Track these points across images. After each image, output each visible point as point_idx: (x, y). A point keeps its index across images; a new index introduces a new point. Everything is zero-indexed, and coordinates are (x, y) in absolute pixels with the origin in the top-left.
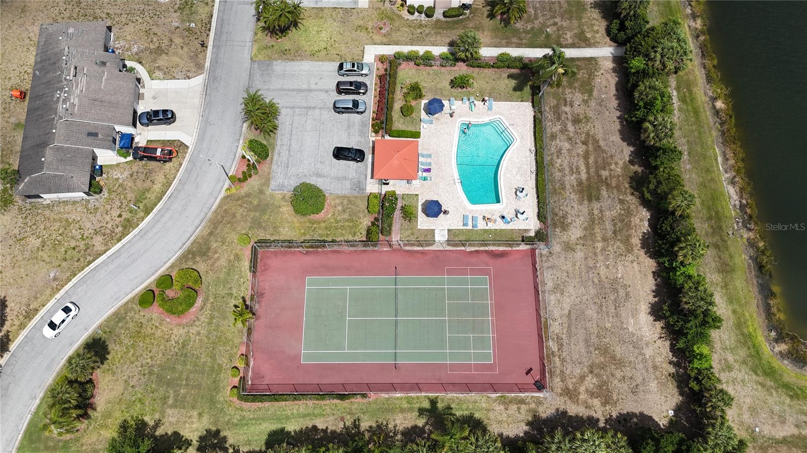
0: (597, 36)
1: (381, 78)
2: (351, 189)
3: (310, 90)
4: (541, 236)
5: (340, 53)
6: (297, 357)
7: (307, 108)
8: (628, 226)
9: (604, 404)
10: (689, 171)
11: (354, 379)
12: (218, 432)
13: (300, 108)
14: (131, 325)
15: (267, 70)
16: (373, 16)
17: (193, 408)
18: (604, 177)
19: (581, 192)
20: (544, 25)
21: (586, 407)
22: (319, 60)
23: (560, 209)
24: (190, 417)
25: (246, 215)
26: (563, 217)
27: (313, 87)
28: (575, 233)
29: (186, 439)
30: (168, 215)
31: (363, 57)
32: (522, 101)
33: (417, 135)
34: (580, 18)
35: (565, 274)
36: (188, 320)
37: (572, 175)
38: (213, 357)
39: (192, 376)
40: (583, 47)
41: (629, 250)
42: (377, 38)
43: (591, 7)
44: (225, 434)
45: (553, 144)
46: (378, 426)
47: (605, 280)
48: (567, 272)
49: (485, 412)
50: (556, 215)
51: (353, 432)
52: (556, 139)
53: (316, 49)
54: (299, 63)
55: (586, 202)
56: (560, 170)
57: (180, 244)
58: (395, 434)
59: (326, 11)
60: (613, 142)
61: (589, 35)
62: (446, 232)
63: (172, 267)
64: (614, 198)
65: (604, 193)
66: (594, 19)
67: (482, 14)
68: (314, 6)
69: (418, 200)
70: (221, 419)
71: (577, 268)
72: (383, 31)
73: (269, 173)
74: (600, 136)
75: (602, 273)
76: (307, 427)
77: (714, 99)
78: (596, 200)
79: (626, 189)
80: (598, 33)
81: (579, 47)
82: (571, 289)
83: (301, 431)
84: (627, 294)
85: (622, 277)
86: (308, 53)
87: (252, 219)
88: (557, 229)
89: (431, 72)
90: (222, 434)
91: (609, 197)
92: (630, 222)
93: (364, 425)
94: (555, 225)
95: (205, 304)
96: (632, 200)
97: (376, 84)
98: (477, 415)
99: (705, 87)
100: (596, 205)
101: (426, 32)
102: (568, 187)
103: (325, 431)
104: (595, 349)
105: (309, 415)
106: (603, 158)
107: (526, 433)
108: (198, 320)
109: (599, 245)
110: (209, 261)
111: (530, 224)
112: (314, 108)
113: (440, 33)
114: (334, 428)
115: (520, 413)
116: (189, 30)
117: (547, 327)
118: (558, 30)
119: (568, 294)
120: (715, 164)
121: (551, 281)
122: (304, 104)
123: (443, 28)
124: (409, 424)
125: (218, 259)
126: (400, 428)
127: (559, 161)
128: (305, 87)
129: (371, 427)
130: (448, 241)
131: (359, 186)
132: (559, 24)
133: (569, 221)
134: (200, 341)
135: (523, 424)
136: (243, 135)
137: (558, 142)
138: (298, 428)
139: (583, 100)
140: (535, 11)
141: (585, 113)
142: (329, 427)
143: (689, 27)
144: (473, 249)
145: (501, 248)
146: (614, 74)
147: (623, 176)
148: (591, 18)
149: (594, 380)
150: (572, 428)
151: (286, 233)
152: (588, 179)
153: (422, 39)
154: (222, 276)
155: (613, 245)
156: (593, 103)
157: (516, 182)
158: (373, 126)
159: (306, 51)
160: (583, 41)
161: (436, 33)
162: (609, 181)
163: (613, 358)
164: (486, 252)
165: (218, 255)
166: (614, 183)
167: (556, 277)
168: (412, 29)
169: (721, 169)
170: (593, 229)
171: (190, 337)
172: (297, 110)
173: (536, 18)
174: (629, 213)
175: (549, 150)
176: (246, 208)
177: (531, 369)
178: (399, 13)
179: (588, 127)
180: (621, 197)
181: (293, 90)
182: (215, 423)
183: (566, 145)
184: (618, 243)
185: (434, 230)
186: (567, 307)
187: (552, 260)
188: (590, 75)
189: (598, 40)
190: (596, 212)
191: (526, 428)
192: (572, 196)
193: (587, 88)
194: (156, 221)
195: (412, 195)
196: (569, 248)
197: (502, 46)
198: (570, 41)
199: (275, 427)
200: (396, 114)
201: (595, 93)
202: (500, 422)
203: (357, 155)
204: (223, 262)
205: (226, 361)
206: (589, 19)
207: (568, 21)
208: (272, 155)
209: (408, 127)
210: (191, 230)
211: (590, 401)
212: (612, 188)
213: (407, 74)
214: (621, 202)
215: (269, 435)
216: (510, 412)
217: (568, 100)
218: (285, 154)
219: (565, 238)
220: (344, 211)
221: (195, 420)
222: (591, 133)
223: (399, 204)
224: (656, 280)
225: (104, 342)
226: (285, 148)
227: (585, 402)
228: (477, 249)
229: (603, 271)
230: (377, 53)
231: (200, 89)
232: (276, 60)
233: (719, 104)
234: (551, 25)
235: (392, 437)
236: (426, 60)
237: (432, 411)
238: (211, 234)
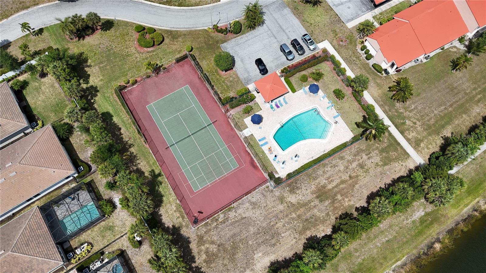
0: (426, 150)
1: (314, 57)
2: (245, 78)
3: (284, 31)
4: (278, 181)
5: (313, 32)
6: (148, 103)
7: (274, 35)
8: (315, 226)
9: (205, 261)
10: (376, 246)
11: (151, 133)
12: (98, 91)
13: (272, 32)
14: (126, 31)
15: (281, 7)
16: (346, 33)
17: (103, 75)
18: (336, 198)
19: (319, 190)
20: (409, 118)
21: (198, 252)
22: (303, 26)
23: (301, 183)
24: (99, 77)
25: (202, 43)
26: (297, 187)
27: (287, 31)
28: (292, 199)
29: (89, 81)
30: (183, 14)
31: (319, 43)
32: (351, 131)
33: (294, 91)
34: (430, 134)
35: (265, 205)
36: (140, 50)
37: (326, 180)
38: (129, 69)
39: (117, 67)
40: (411, 146)
41: (301, 233)
42: (335, 42)
43: (442, 137)
44: (98, 95)
45: (337, 160)
46: (135, 156)
47: (275, 228)
48: (267, 205)
49: (168, 202)
50: (296, 183)
51: (127, 146)
52: (341, 160)
53: (308, 20)
54: (295, 18)
55: (315, 195)
56: (324, 172)
57: (173, 27)
58: (135, 166)
59: (332, 12)
60: (363, 192)
61: (422, 145)
62: (250, 134)
63: (160, 30)
64: (327, 210)
65: (327, 203)
66: (436, 143)
67: (389, 83)
68: (331, 6)
69: (259, 111)
70: (104, 89)
71: (273, 209)
72: (341, 43)
73: (229, 40)
74: (361, 183)
75: (278, 225)
76: (118, 126)
77: (438, 241)
78: (320, 200)
79: (337, 213)
80: (428, 149)
81: (410, 144)
82: (258, 212)
83: (115, 124)
84: (274, 245)
85: (283, 237)
86: (303, 18)
87: (202, 46)
88: (288, 188)
89: (335, 78)
90: (98, 94)
91: (326, 207)
92: (318, 225)
93: (132, 150)
94: (289, 185)
95: (151, 52)
96: (332, 220)
97: (309, 57)
98: (164, 199)
99: (442, 231)
100: (317, 202)
101: (356, 62)
102: (317, 181)
103: (121, 134)
104: (233, 242)
105: (124, 123)
106: (348, 192)
107: (168, 227)
108: (142, 54)
109: (294, 215)
110: (171, 42)
111: (282, 172)
112: (276, 38)
113: (361, 69)
114: (124, 137)
115: (177, 219)
117: (230, 210)
118: (412, 127)
119: (254, 212)
120: (393, 261)
121: (257, 199)
122: (275, 33)
123: (366, 69)
124: (143, 169)
125: (175, 45)
126: (139, 166)
127: (330, 169)
128: (284, 28)
129: (133, 153)
130: (246, 137)
131: (248, 81)
132: (416, 125)
133: (297, 192)
134: (134, 60)
135: (172, 224)
136: (241, 18)
137: (340, 162)
138: (116, 122)
139: (377, 163)
140: (414, 109)
141: (370, 168)
142: (123, 135)
143: (478, 202)
144: (249, 151)
145: (258, 165)
146: (407, 172)
147: (344, 208)
148: (435, 141)
149: (215, 250)
150: (183, 250)
151: (204, 64)
152: (330, 190)
153: (351, 63)
154: (168, 51)
155: (298, 223)
156: (379, 169)
157: (301, 153)
158: (285, 69)
159: (303, 17)
160: (416, 144)
161: (360, 68)
162: (336, 202)
163: (234, 254)
164: (252, 158)
165: (176, 43)
166: (336, 205)
167: (260, 201)
168: (353, 55)
169: (393, 266)
170: (301, 208)
171: (133, 56)
172: (270, 32)
173: (410, 112)
174: (323, 222)
175: (332, 160)
176: (205, 40)
177: (202, 213)
178: (357, 44)
179: (362, 174)
180: (330, 213)
181: (279, 24)
182: (101, 88)
183: (342, 168)
184: (301, 225)
185: (248, 127)
186: (247, 215)
187: (268, 194)
188: (396, 158)
189: (423, 151)
190: (312, 204)
191: (171, 226)
192: (313, 186)
193: (387, 161)
194: (178, 11)
195: (259, 107)
196: (282, 199)
197: (378, 104)
198: (410, 137)
199: (111, 112)
200: (298, 75)
201: (386, 167)
202: (167, 212)
203: (264, 71)
204: (174, 47)
205: (130, 75)
206: (433, 140)
207: (422, 129)
208: (239, 36)
209: (295, 84)
210: (182, 26)
211: (203, 252)
212: (333, 206)
213: (325, 67)
214: (328, 214)
215: (107, 112)
216: (175, 214)
217: (371, 155)
218: (243, 40)
219: (285, 195)
220: (231, 82)
221: (98, 79)
222: (359, 178)
223: (251, 104)
224: (293, 257)
225: (113, 26)
226: (246, 39)
227: (201, 251)
228: (250, 153)
229: (280, 225)
230: (327, 48)
232: (289, 7)
233: (438, 246)
234: (412, 121)
235: (133, 165)
236: (340, 72)
237: (155, 176)
238: (185, 35)
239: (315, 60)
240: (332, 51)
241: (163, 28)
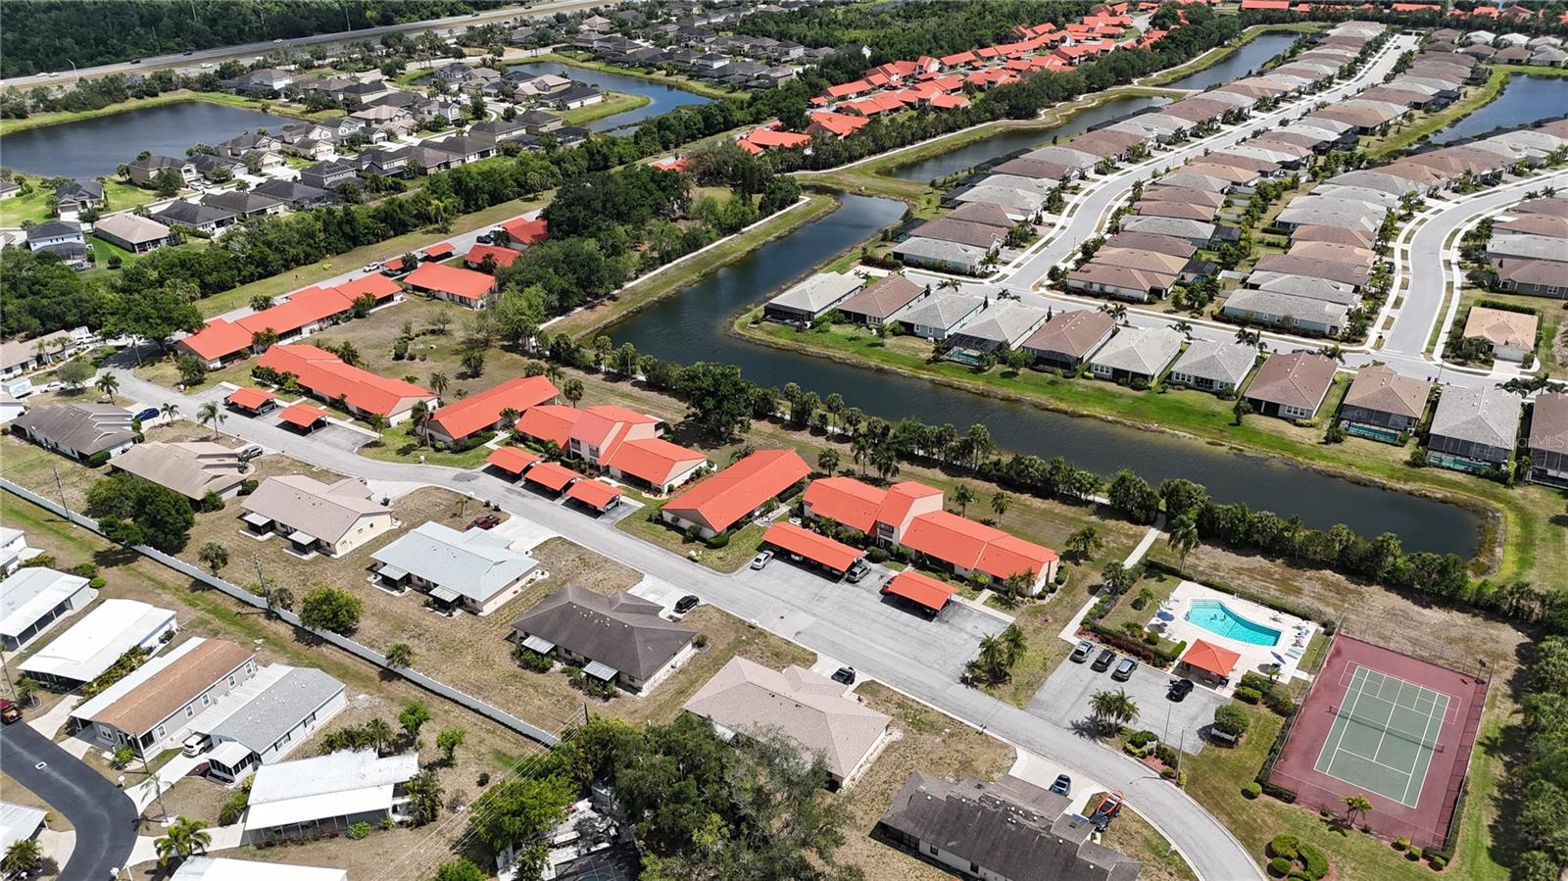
0: (1135, 529)
1: (1103, 640)
3: (1086, 688)
4: (1327, 626)
5: (1057, 653)
6: (1408, 810)
8: (1335, 584)
9: (1505, 659)
16: (1028, 619)
18: (1280, 578)
19: (1289, 593)
21: (1507, 669)
22: (1055, 668)
23: (1302, 609)
27: (1084, 684)
28: (1330, 611)
30: (1188, 839)
31: (1070, 642)
32: (1178, 582)
33: (1181, 646)
34: (1111, 529)
37: (1270, 590)
40: (1142, 539)
41: (1360, 593)
42: (1055, 626)
43: (1104, 521)
45: (1233, 586)
46: (1499, 786)
47: (1383, 615)
49: (1500, 720)
50: (1307, 612)
51: (1501, 803)
52: (1228, 583)
53: (1041, 664)
54: (1049, 681)
55: (1301, 595)
56: (1264, 593)
58: (1511, 779)
60: (1246, 561)
61: (1132, 532)
62: (1299, 670)
63: (1258, 860)
64: (1304, 581)
65: (1296, 583)
69: (1256, 672)
72: (1050, 621)
74: (1237, 565)
76: (1490, 832)
78: (1301, 590)
79: (1298, 572)
80: (1132, 528)
81: (1140, 541)
83: (1494, 838)
84: (1402, 610)
85: (1385, 606)
86: (1042, 671)
88: (1322, 618)
89: (1116, 613)
91: (1301, 582)
92: (1331, 582)
93: (1496, 793)
94: (1318, 617)
96: (1310, 573)
97: (1107, 647)
98: (1503, 726)
100: (1306, 592)
101: (1070, 599)
102: (1280, 596)
103: (1497, 821)
104: (1451, 644)
105: (1476, 826)
106: (1261, 571)
108: (1337, 863)
109: (1348, 605)
110: (1263, 830)
111: (1311, 626)
113: (1076, 593)
114: (1495, 814)
115: (1505, 703)
116: (951, 735)
117: (1422, 657)
118: (1116, 543)
121: (1376, 640)
123: (1071, 589)
124: (1501, 767)
125: (1263, 821)
126: (1505, 774)
128: (1080, 690)
129: (1499, 790)
130: (1309, 673)
131: (1220, 699)
132: (1110, 540)
133: (1316, 608)
134: (1364, 872)
135: (1515, 706)
136: (1112, 750)
138: (1490, 838)
141: (1210, 562)
142: (1493, 817)
144: (1325, 663)
145: (1331, 649)
147: (1284, 569)
152: (1278, 585)
153: (1076, 604)
154: (1286, 827)
155: (1351, 599)
157: (1265, 616)
158: (1154, 665)
159: (1038, 672)
160: (1136, 536)
161: (1075, 595)
162: (1286, 577)
163: (1461, 639)
164: (1331, 657)
165: (1258, 821)
166: (1289, 575)
168: (1060, 605)
174: (1322, 579)
177: (1464, 680)
178: (1036, 604)
179: (1225, 566)
180: (1305, 577)
181: (1079, 698)
184: (1350, 595)
185: (1294, 677)
186: (1405, 642)
189: (1140, 530)
190: (1313, 594)
191: (1518, 706)
192: (1292, 598)
194: (1190, 851)
195: (1248, 673)
196: (1343, 618)
198: (1131, 542)
200: (1151, 648)
202: (1511, 717)
204: (1270, 820)
205: (1396, 860)
206: (1115, 526)
209: (1170, 646)
210: (1215, 829)
211: (1500, 665)
212: (1293, 577)
214: (1309, 578)
216: (1502, 707)
219: (1333, 618)
222: (1232, 567)
224: (1392, 592)
227: (1501, 667)
228: (1326, 661)
229: (1375, 613)
230: (1072, 633)
231: (1033, 757)
232: (1034, 693)
235: (1513, 782)
236: (1100, 611)
237: (1491, 748)
238: (1229, 815)
239: (1106, 637)
240: (1075, 624)
241: (1250, 859)
